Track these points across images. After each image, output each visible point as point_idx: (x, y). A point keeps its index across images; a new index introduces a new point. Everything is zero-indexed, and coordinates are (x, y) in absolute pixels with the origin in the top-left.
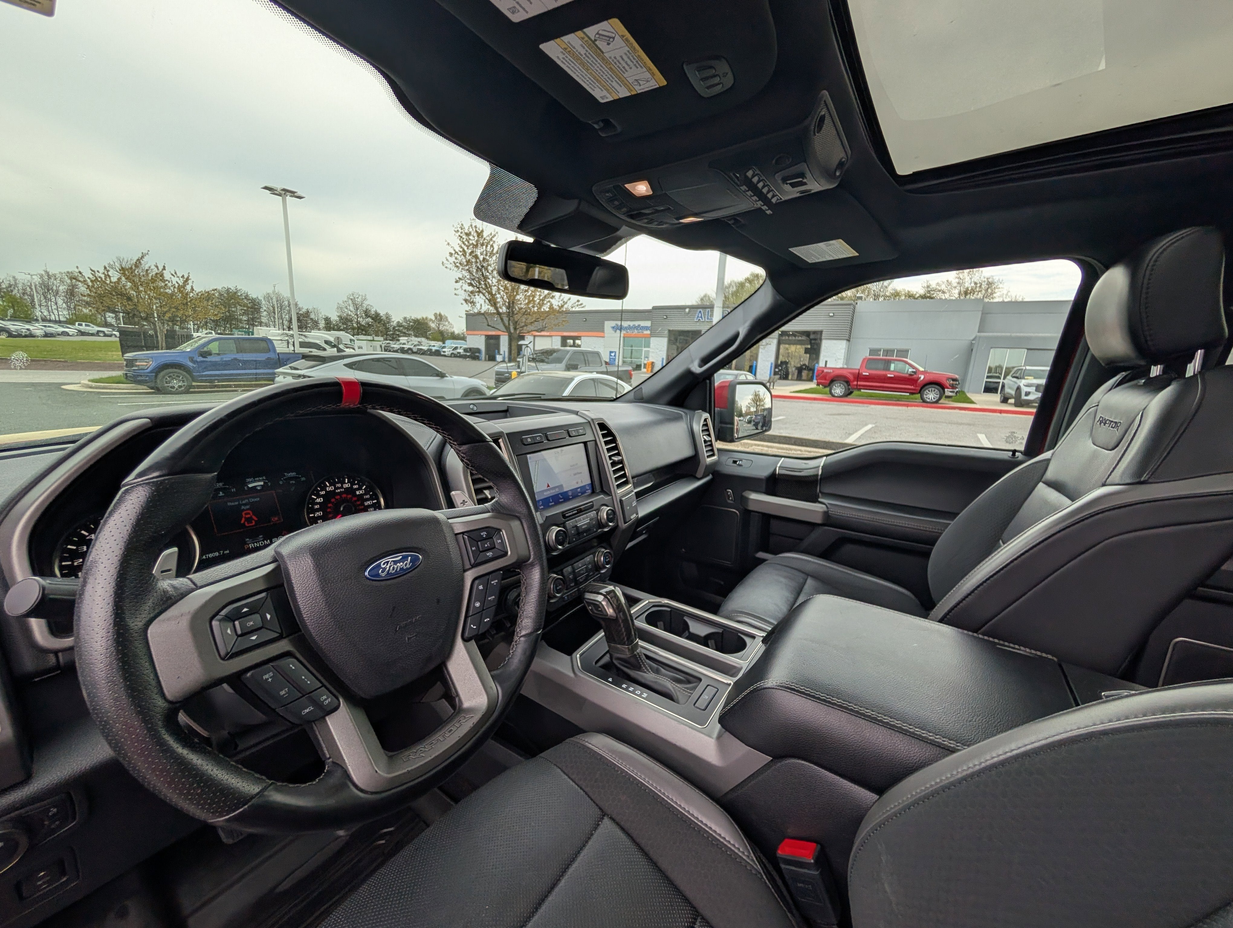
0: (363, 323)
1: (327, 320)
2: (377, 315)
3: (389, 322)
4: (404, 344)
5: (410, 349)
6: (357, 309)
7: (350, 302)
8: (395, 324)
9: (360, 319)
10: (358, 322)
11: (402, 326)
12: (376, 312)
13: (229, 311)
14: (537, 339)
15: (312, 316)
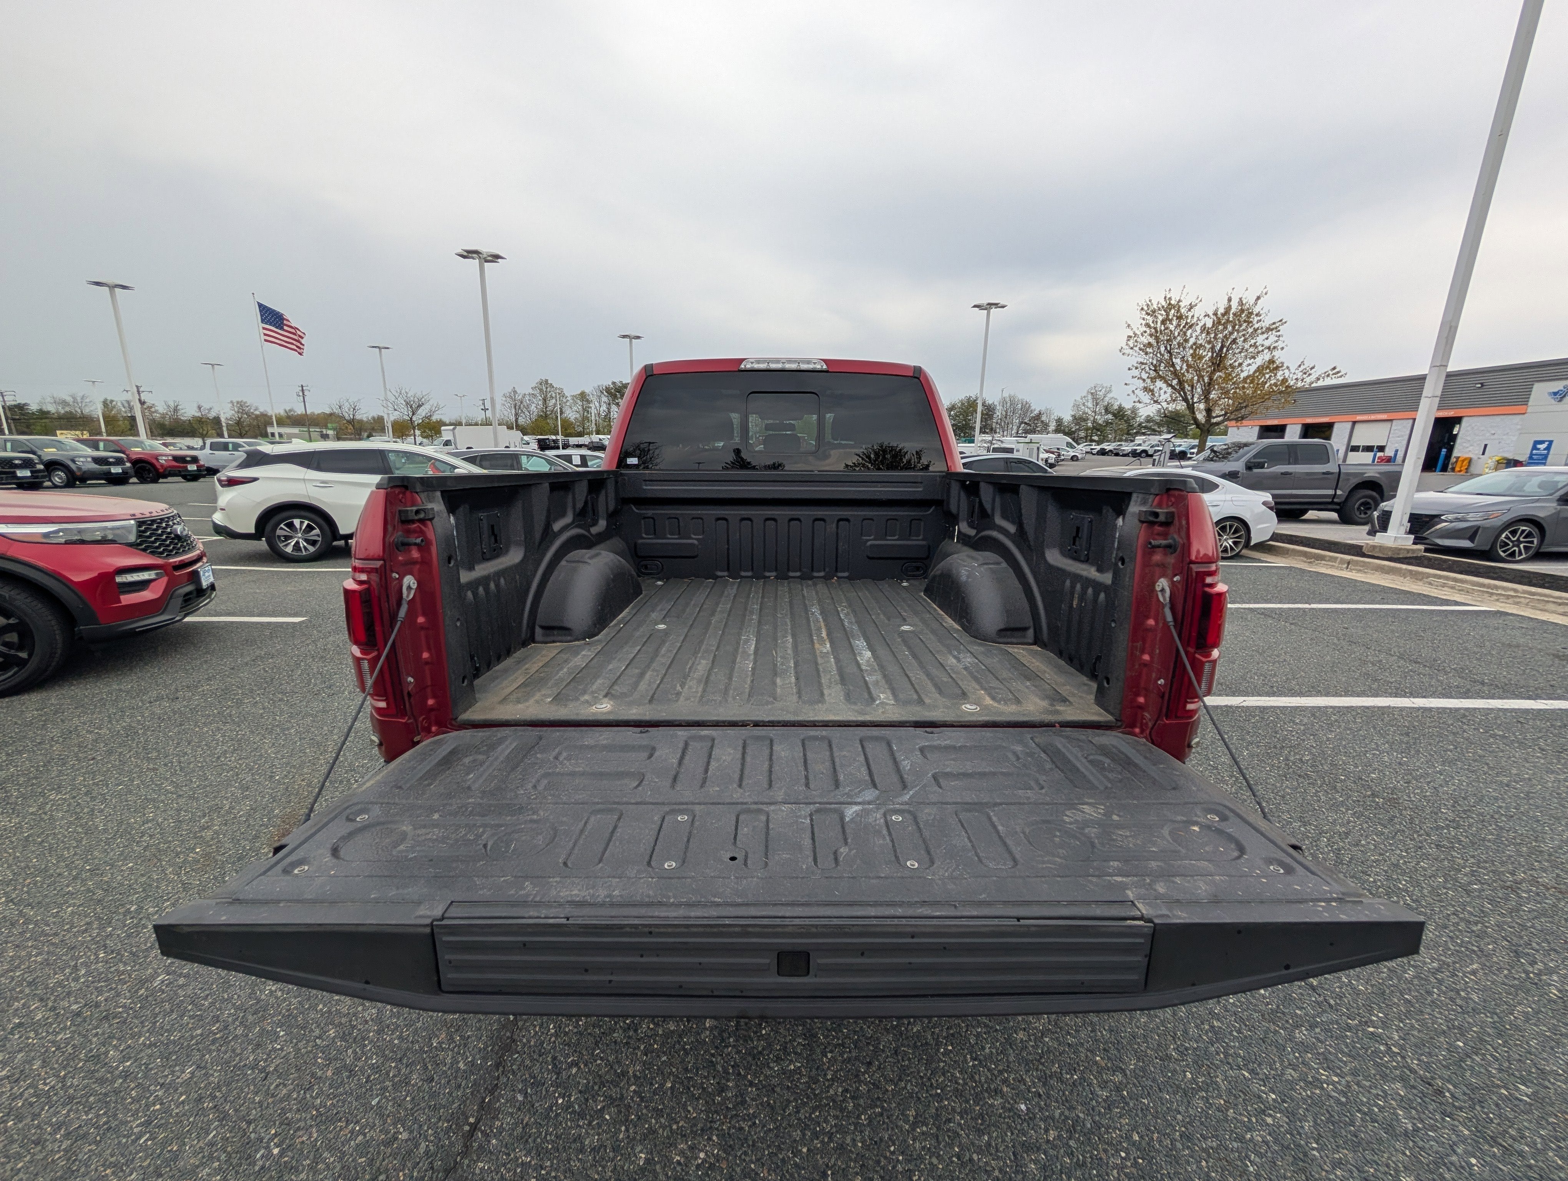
0: (1100, 422)
1: (1059, 421)
2: (1121, 408)
3: (1134, 418)
4: (1140, 445)
5: (1145, 451)
6: (1097, 404)
7: (1090, 397)
8: (1142, 419)
9: (1097, 417)
10: (1094, 421)
11: (1153, 421)
12: (1120, 407)
13: (965, 420)
14: (1357, 426)
15: (1044, 418)
